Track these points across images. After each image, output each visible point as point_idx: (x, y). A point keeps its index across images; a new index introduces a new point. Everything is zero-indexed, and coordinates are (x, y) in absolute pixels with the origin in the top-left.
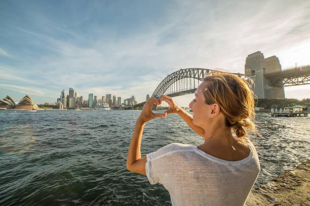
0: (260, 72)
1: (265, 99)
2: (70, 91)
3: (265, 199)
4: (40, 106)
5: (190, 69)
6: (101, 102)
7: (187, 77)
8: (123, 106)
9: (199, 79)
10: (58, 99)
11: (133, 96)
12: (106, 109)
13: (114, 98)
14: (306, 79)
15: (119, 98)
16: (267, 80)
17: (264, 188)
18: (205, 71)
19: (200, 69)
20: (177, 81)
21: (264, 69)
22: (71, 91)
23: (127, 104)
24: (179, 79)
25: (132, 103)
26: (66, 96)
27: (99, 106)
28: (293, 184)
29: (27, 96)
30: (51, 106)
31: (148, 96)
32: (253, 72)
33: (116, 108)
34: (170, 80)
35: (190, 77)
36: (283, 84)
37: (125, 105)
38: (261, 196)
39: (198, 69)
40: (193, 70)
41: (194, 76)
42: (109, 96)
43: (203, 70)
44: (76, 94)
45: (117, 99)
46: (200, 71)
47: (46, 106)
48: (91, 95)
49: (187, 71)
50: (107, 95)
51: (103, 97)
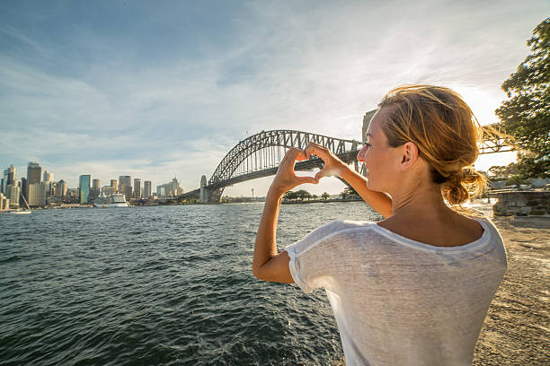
2: (30, 168)
5: (277, 131)
6: (109, 190)
7: (272, 144)
8: (156, 198)
11: (175, 180)
12: (120, 205)
13: (137, 182)
15: (148, 184)
18: (302, 136)
19: (295, 132)
20: (255, 151)
22: (34, 170)
23: (163, 193)
24: (259, 149)
25: (174, 193)
26: (17, 179)
27: (103, 198)
31: (204, 178)
33: (141, 203)
34: (243, 150)
35: (279, 145)
37: (159, 196)
39: (291, 132)
40: (284, 132)
41: (286, 143)
42: (125, 180)
43: (299, 133)
44: (46, 176)
45: (142, 186)
46: (294, 135)
48: (85, 179)
49: (273, 134)
50: (121, 178)
51: (112, 181)
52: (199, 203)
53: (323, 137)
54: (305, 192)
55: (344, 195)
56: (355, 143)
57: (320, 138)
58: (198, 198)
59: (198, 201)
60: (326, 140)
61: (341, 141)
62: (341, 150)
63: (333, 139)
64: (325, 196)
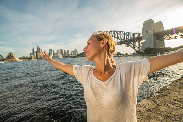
0: (151, 32)
1: (153, 48)
2: (37, 48)
3: (153, 102)
4: (20, 59)
5: (109, 31)
6: (57, 53)
8: (70, 55)
9: (115, 37)
10: (31, 54)
11: (76, 50)
14: (178, 35)
15: (68, 51)
16: (155, 37)
17: (152, 96)
18: (118, 32)
19: (116, 31)
21: (154, 30)
22: (38, 48)
23: (72, 54)
25: (76, 54)
26: (35, 51)
27: (56, 56)
28: (167, 93)
29: (11, 53)
30: (26, 58)
32: (147, 32)
33: (66, 57)
36: (164, 39)
37: (71, 55)
38: (151, 101)
39: (114, 31)
40: (112, 32)
41: (112, 35)
42: (61, 50)
43: (117, 31)
44: (41, 50)
45: (66, 52)
46: (115, 32)
47: (24, 58)
48: (51, 50)
49: (108, 32)
50: (60, 50)
51: (58, 51)
52: (83, 57)
53: (126, 32)
54: (119, 53)
55: (133, 54)
56: (139, 34)
57: (125, 33)
58: (83, 55)
59: (83, 56)
60: (127, 33)
61: (133, 33)
62: (133, 37)
63: (130, 33)
64: (127, 54)
